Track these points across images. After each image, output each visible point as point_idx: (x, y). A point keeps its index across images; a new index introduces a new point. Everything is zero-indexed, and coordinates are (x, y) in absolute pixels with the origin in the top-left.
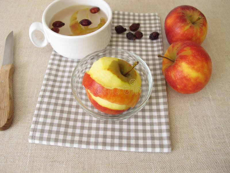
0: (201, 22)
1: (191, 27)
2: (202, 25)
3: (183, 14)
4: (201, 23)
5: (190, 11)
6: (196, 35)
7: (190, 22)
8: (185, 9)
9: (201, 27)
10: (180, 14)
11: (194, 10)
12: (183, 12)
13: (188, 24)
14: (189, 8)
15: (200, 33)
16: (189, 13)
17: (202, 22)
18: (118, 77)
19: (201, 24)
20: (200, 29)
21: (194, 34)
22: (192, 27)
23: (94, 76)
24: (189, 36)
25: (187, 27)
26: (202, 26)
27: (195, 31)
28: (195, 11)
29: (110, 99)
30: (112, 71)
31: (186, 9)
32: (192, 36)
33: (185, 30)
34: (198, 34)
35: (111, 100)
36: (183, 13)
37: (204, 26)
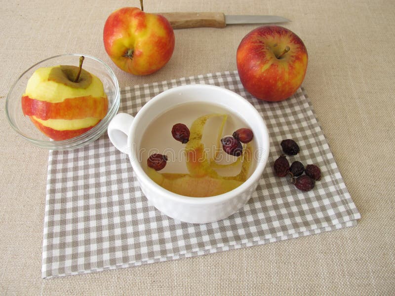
0: (292, 54)
1: (272, 65)
2: (294, 59)
3: (261, 44)
4: (292, 56)
5: (274, 37)
6: (281, 78)
7: (271, 58)
8: (264, 35)
9: (291, 63)
10: (256, 44)
11: (280, 35)
12: (261, 39)
13: (268, 61)
14: (272, 32)
15: (290, 74)
16: (271, 40)
17: (294, 54)
18: (66, 84)
19: (292, 58)
20: (290, 68)
21: (278, 78)
22: (275, 65)
23: (33, 96)
24: (271, 81)
25: (266, 67)
26: (294, 62)
27: (280, 72)
28: (282, 36)
29: (65, 115)
30: (54, 80)
31: (267, 33)
32: (276, 81)
33: (263, 70)
34: (287, 76)
35: (67, 116)
36: (261, 42)
37: (297, 61)
